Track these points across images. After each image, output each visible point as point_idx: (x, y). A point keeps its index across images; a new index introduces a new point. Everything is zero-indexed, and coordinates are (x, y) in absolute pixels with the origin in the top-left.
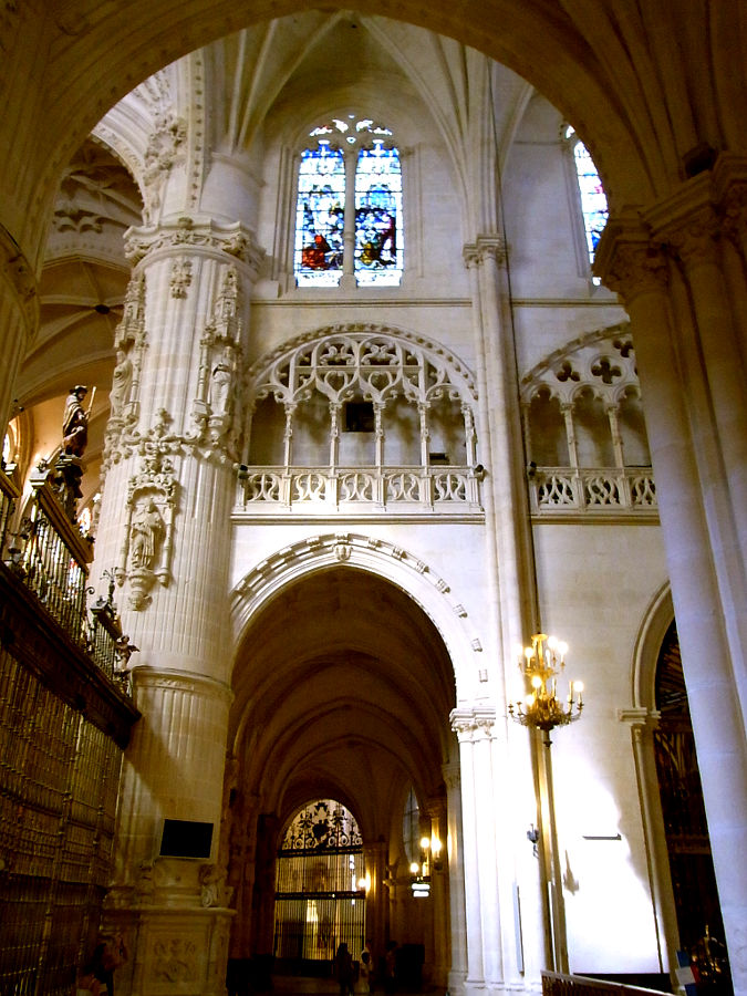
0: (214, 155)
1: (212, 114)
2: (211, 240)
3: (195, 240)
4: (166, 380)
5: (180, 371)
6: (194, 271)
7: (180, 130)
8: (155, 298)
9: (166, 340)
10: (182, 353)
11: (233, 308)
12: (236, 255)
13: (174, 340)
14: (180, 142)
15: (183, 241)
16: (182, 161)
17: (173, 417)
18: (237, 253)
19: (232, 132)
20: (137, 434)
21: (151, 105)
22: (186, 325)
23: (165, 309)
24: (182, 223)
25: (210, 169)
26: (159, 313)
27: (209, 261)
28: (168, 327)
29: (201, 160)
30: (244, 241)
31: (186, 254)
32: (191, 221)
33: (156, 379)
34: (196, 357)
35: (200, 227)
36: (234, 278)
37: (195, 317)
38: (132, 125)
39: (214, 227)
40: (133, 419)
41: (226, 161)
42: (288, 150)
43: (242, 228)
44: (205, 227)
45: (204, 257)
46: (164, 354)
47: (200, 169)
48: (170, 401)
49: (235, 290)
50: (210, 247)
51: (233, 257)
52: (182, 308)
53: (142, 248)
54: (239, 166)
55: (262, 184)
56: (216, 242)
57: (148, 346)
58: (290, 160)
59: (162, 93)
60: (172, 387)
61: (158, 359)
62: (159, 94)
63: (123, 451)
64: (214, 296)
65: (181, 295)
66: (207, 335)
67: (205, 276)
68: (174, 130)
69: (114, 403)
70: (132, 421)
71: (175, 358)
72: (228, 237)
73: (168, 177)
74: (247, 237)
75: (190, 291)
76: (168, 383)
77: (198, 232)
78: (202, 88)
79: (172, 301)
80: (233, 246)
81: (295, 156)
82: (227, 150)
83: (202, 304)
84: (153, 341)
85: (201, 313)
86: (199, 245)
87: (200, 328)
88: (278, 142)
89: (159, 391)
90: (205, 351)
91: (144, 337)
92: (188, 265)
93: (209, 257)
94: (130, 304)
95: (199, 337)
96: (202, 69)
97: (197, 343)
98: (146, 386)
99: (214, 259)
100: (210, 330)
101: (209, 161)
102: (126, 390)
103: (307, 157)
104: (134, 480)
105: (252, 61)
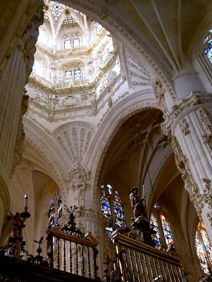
0: (172, 79)
1: (163, 67)
2: (187, 106)
3: (182, 110)
4: (199, 167)
5: (203, 160)
6: (188, 121)
7: (158, 82)
8: (181, 141)
9: (192, 153)
10: (200, 152)
11: (209, 122)
12: (200, 104)
13: (194, 150)
14: (161, 85)
15: (178, 114)
16: (165, 90)
17: (210, 179)
18: (199, 102)
19: (174, 67)
20: (201, 195)
21: (149, 83)
22: (195, 141)
23: (186, 142)
24: (174, 108)
25: (174, 84)
26: (185, 145)
27: (191, 114)
28: (190, 148)
29: (169, 84)
30: (198, 96)
31: (182, 117)
32: (176, 106)
33: (196, 170)
34: (206, 150)
35: (180, 105)
36: (203, 111)
37: (197, 136)
38: (149, 94)
39: (185, 101)
40: (197, 191)
41: (178, 77)
42: (199, 56)
43: (194, 93)
44: (182, 103)
45: (188, 113)
46: (194, 158)
47: (171, 88)
48: (205, 174)
49: (205, 115)
50: (188, 108)
51: (199, 105)
52: (191, 137)
53: (168, 128)
54: (183, 75)
55: (197, 74)
56: (189, 105)
57: (187, 160)
58: (202, 58)
59: (149, 76)
60: (203, 168)
61: (193, 162)
62: (148, 78)
63: (200, 206)
64: (199, 122)
65: (187, 133)
66: (205, 139)
67: (192, 119)
68: (157, 83)
69: (187, 189)
70: (197, 192)
71: (198, 156)
72: (192, 100)
73: (164, 99)
74: (198, 94)
75: (190, 129)
76: (201, 167)
77: (181, 107)
78: (154, 63)
79: (186, 137)
80: (195, 101)
81: (203, 55)
82: (176, 73)
83: (197, 129)
84: (188, 157)
85: (198, 133)
86: (184, 111)
87: (201, 139)
88: (194, 56)
89: (200, 173)
90: (207, 145)
91: (185, 157)
92: (185, 120)
93: (190, 112)
94: (175, 150)
95: (202, 141)
96: (149, 57)
97: (203, 145)
98: (195, 175)
99: (192, 111)
100: (205, 136)
101: (172, 82)
102: (189, 181)
103: (208, 52)
104: (208, 215)
105: (164, 40)
